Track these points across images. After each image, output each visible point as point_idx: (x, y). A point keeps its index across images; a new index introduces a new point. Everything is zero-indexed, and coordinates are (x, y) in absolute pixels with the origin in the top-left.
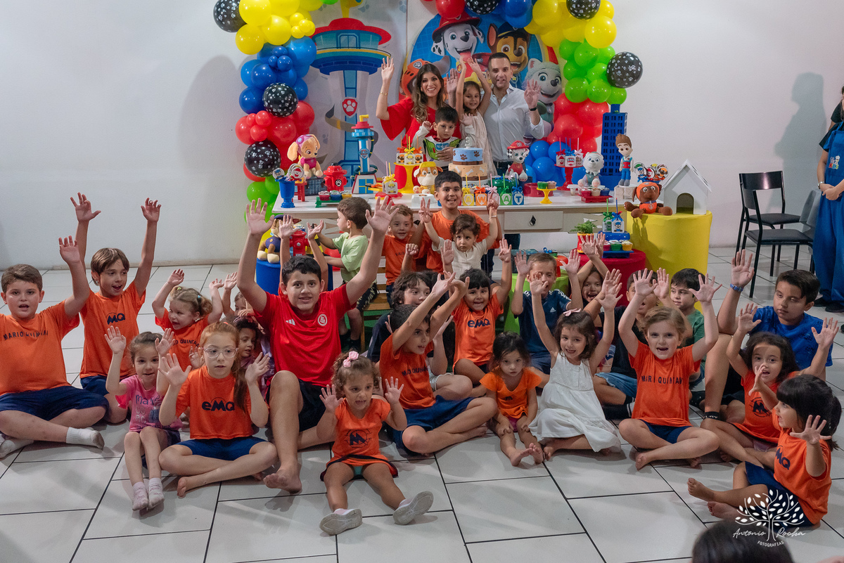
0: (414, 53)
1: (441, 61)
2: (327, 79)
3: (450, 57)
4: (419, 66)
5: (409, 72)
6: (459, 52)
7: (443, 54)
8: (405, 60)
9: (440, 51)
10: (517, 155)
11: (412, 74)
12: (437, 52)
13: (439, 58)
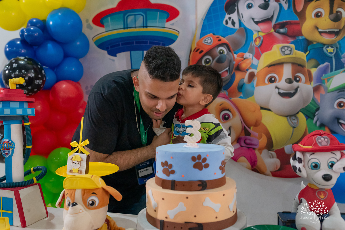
0: (204, 27)
1: (235, 35)
2: (113, 60)
3: (246, 29)
4: (209, 41)
5: (198, 49)
6: (257, 23)
7: (237, 26)
8: (194, 36)
9: (233, 23)
10: (316, 166)
11: (202, 52)
12: (230, 25)
13: (232, 31)
